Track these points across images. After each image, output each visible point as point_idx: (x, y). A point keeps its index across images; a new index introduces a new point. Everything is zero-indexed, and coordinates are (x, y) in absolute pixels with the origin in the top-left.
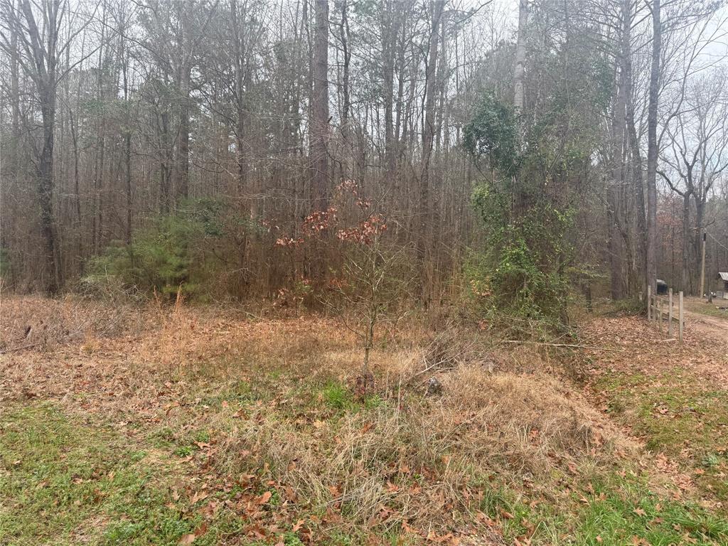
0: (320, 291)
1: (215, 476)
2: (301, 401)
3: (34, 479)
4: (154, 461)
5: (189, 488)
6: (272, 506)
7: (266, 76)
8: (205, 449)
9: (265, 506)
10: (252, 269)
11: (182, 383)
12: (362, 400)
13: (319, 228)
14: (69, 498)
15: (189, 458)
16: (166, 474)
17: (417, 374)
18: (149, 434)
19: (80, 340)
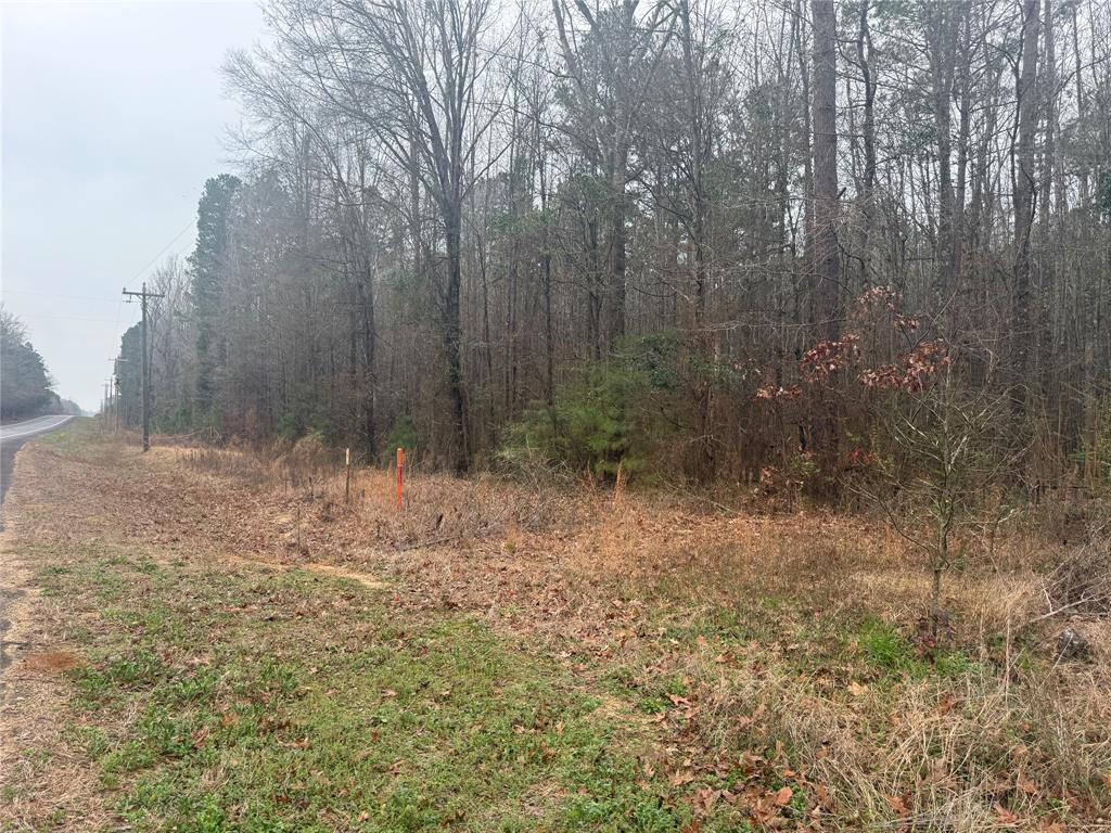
0: (831, 471)
1: (701, 750)
2: (821, 649)
3: (467, 718)
4: (613, 714)
5: (666, 763)
6: (796, 812)
7: (733, 142)
8: (681, 706)
9: (784, 809)
10: (719, 437)
11: (634, 602)
12: (930, 658)
13: (828, 368)
14: (511, 752)
15: (660, 717)
16: (631, 736)
17: (1033, 621)
18: (601, 673)
19: (500, 535)
